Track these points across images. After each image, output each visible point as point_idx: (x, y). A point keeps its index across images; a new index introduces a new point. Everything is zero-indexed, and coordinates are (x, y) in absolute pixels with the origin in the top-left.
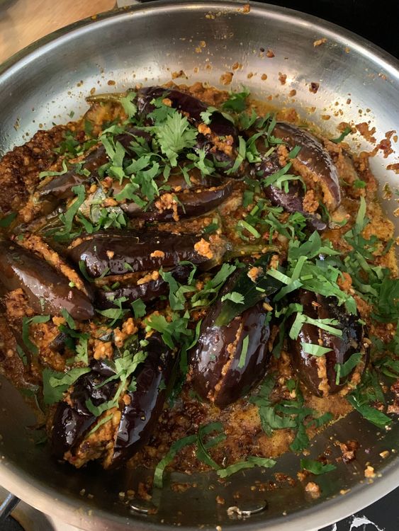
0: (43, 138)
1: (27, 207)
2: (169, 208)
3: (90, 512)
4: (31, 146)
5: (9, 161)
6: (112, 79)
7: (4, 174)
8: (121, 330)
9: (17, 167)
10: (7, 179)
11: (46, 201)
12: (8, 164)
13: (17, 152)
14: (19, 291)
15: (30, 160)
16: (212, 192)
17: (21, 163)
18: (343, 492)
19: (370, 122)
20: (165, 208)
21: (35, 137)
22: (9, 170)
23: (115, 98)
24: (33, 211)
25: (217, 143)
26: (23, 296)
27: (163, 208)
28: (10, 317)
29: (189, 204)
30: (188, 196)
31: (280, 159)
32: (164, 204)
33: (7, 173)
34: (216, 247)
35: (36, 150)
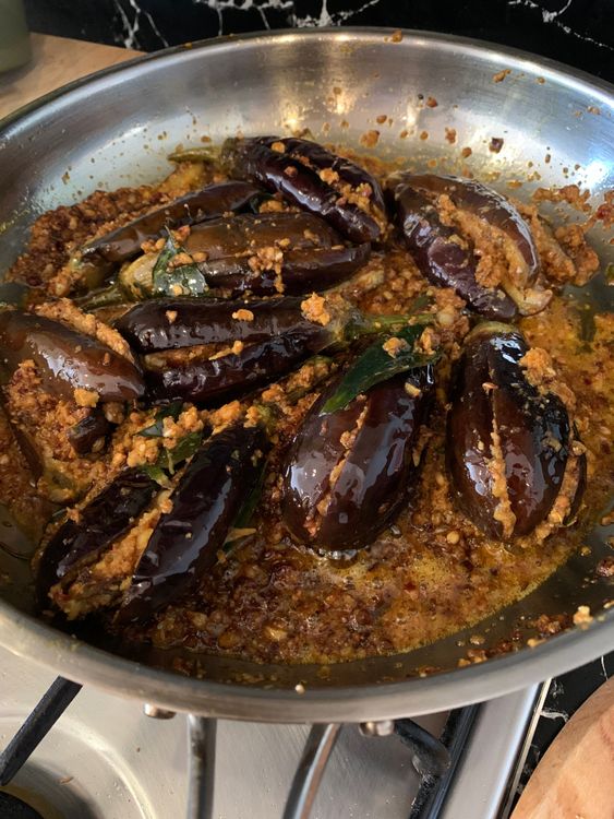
0: (101, 199)
1: (63, 273)
2: (269, 268)
3: (74, 646)
4: (82, 207)
5: (49, 221)
6: (206, 134)
7: (39, 236)
8: (176, 420)
9: (58, 229)
10: (41, 243)
11: (91, 264)
12: (46, 224)
13: (62, 211)
14: (30, 363)
15: (78, 222)
16: (336, 251)
17: (64, 225)
18: (532, 643)
19: (580, 183)
20: (262, 268)
21: (90, 197)
22: (46, 232)
23: (207, 152)
24: (69, 280)
25: (346, 195)
26: (35, 371)
27: (259, 268)
28: (14, 409)
29: (299, 265)
30: (299, 254)
31: (442, 214)
32: (261, 262)
33: (43, 236)
34: (336, 311)
35: (89, 213)
